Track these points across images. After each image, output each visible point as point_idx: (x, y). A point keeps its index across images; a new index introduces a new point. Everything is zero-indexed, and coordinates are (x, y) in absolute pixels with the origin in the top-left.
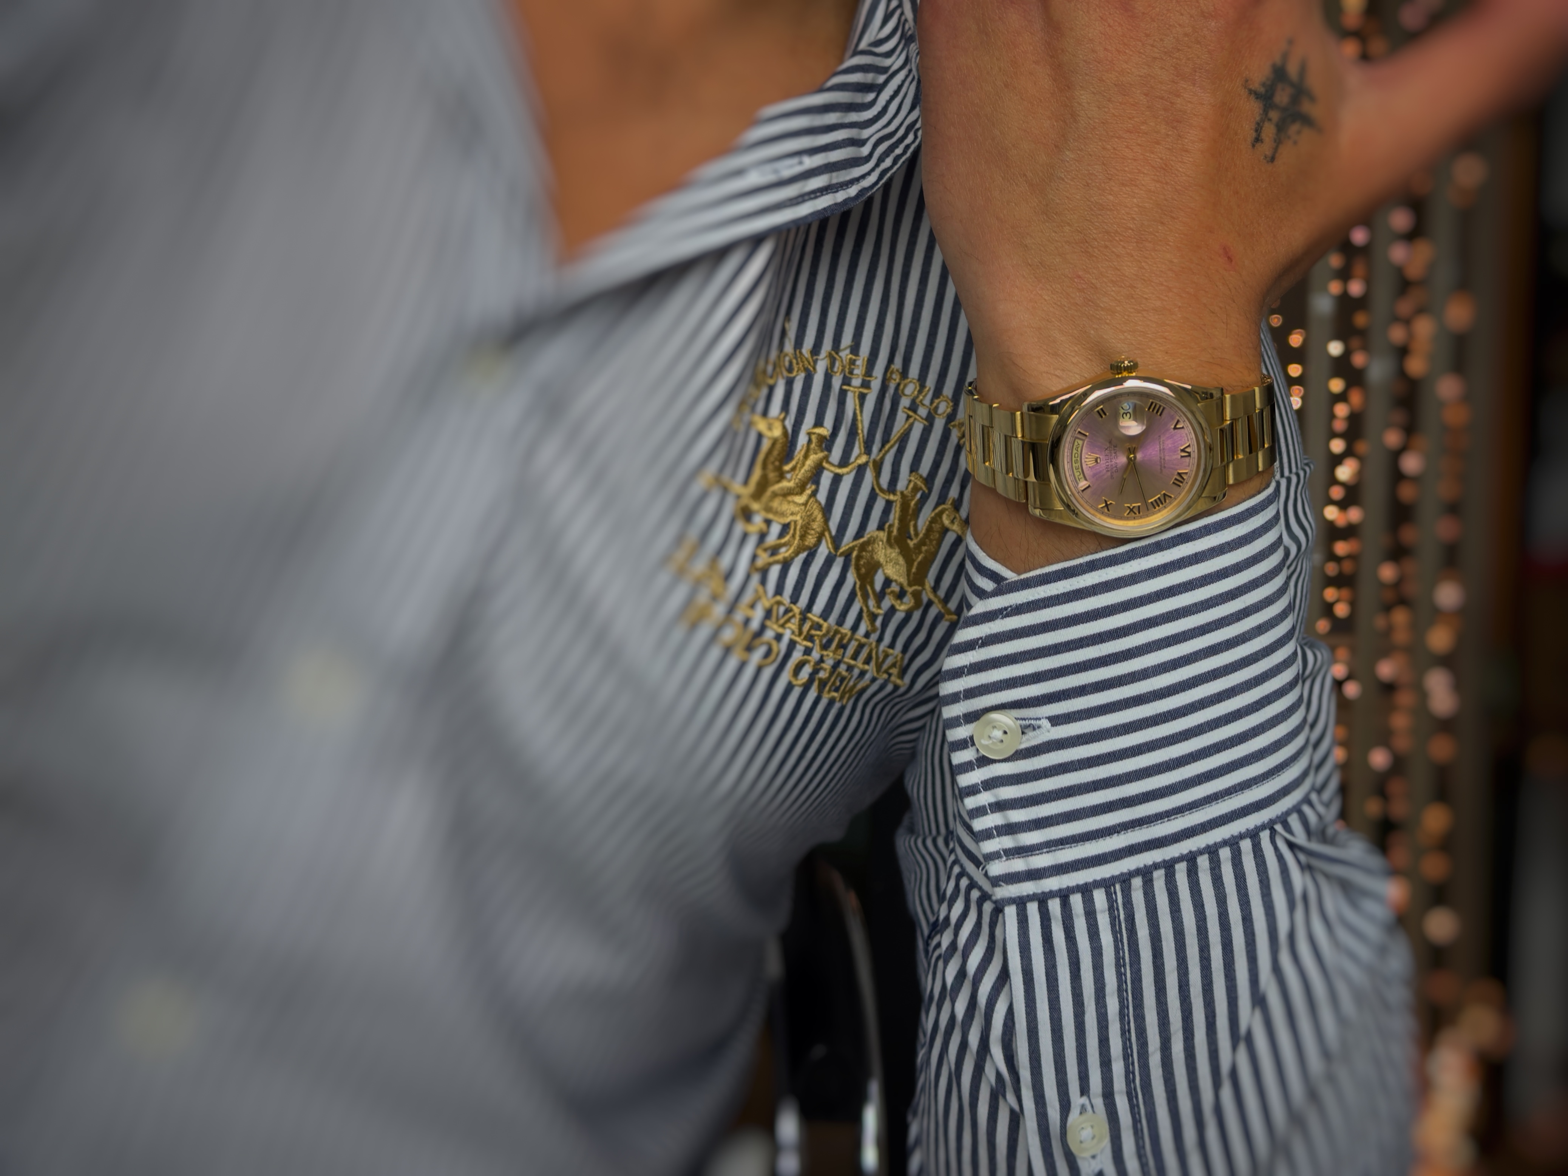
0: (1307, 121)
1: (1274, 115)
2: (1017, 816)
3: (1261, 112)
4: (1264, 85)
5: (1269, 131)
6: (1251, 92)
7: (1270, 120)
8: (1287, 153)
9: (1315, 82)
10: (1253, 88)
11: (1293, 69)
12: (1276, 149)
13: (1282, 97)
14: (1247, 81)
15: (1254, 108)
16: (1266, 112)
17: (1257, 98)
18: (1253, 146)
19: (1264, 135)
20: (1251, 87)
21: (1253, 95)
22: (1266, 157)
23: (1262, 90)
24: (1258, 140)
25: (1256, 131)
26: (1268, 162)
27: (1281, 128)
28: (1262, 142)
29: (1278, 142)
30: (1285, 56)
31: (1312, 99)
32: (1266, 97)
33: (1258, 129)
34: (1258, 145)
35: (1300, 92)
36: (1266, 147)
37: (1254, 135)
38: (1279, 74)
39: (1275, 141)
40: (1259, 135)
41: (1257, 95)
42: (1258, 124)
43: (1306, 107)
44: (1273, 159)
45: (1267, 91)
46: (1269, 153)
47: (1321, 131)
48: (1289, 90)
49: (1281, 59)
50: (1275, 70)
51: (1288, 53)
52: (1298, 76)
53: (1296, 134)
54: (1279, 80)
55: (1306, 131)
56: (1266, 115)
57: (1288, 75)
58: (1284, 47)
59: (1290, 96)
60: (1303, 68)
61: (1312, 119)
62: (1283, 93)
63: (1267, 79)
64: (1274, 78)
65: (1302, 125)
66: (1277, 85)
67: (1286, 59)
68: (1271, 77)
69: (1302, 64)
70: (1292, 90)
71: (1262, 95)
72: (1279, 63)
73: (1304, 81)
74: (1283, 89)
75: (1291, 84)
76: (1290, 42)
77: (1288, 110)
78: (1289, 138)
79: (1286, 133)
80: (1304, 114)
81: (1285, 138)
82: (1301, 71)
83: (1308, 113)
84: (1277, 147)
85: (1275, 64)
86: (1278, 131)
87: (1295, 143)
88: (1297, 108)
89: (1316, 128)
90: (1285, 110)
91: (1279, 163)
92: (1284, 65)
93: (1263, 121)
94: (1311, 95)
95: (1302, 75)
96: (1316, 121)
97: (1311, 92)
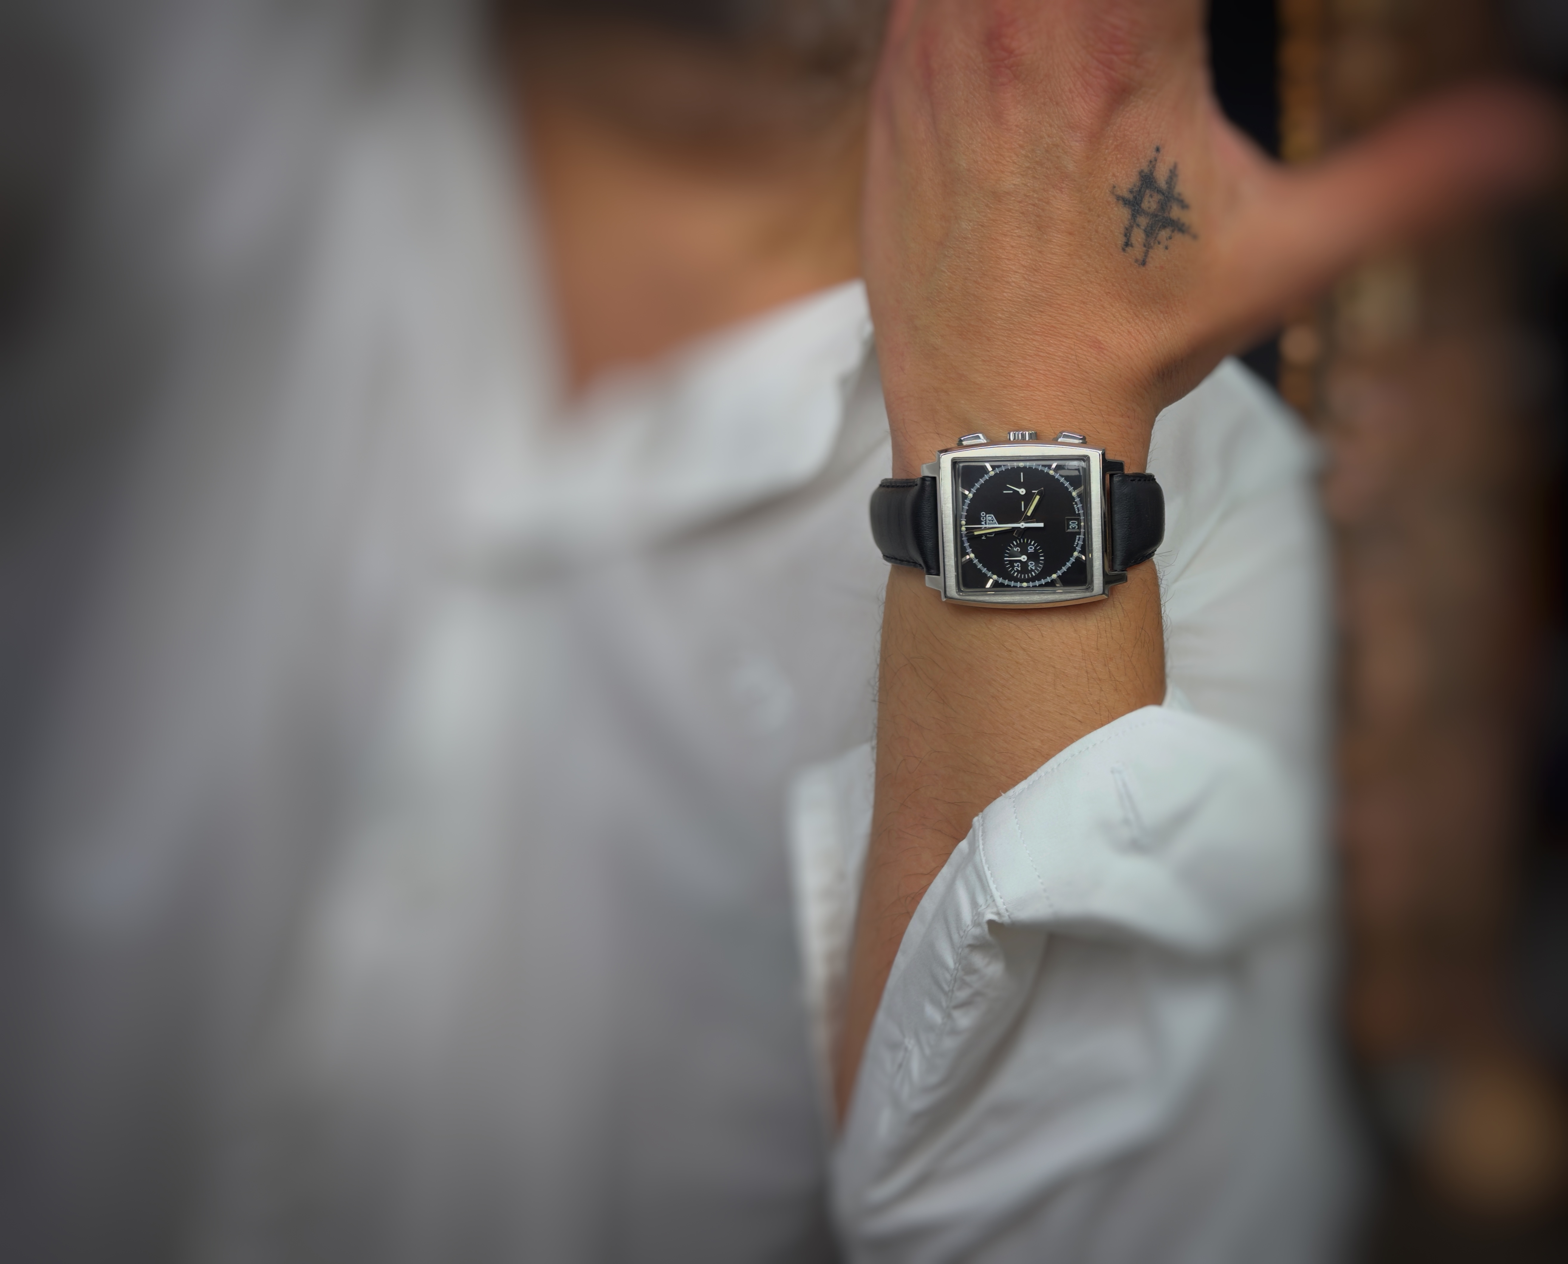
0: (1179, 227)
1: (1143, 221)
3: (1130, 217)
4: (1131, 192)
5: (1138, 236)
6: (1119, 198)
7: (1138, 226)
8: (1158, 256)
9: (1184, 189)
10: (1121, 194)
11: (1161, 175)
12: (1146, 254)
13: (1150, 203)
14: (1114, 187)
15: (1123, 214)
16: (1134, 217)
17: (1125, 204)
18: (1124, 250)
19: (1133, 240)
20: (1119, 193)
21: (1120, 202)
22: (1137, 261)
24: (1127, 244)
25: (1125, 235)
26: (1139, 265)
27: (1150, 233)
28: (1132, 246)
29: (1147, 246)
30: (1153, 163)
31: (1184, 206)
32: (1133, 203)
33: (1127, 233)
34: (1129, 249)
35: (1169, 197)
36: (1137, 250)
37: (1124, 239)
38: (1147, 180)
39: (1145, 246)
40: (1128, 240)
41: (1126, 202)
42: (1127, 229)
43: (1176, 212)
44: (1144, 263)
45: (1135, 198)
46: (1140, 258)
47: (1195, 237)
48: (1157, 197)
49: (1149, 166)
50: (1142, 177)
51: (1156, 160)
52: (1167, 183)
53: (1167, 239)
54: (1147, 187)
55: (1178, 236)
56: (1135, 221)
57: (1155, 182)
58: (1151, 153)
59: (1159, 202)
60: (1173, 174)
61: (1183, 225)
62: (1151, 200)
63: (1135, 186)
64: (1142, 184)
65: (1173, 231)
66: (1145, 192)
67: (1154, 167)
68: (1138, 184)
69: (1171, 171)
70: (1160, 197)
71: (1129, 201)
72: (1146, 170)
73: (1174, 187)
74: (1151, 196)
75: (1159, 191)
76: (1158, 150)
77: (1156, 216)
78: (1159, 243)
79: (1156, 238)
80: (1173, 221)
81: (1154, 243)
82: (1171, 178)
83: (1179, 220)
84: (1147, 251)
85: (1142, 171)
86: (1147, 236)
87: (1167, 248)
88: (1166, 214)
89: (1189, 233)
90: (1154, 215)
91: (1150, 266)
92: (1152, 172)
93: (1132, 226)
94: (1182, 201)
95: (1171, 182)
96: (1189, 228)
97: (1182, 198)
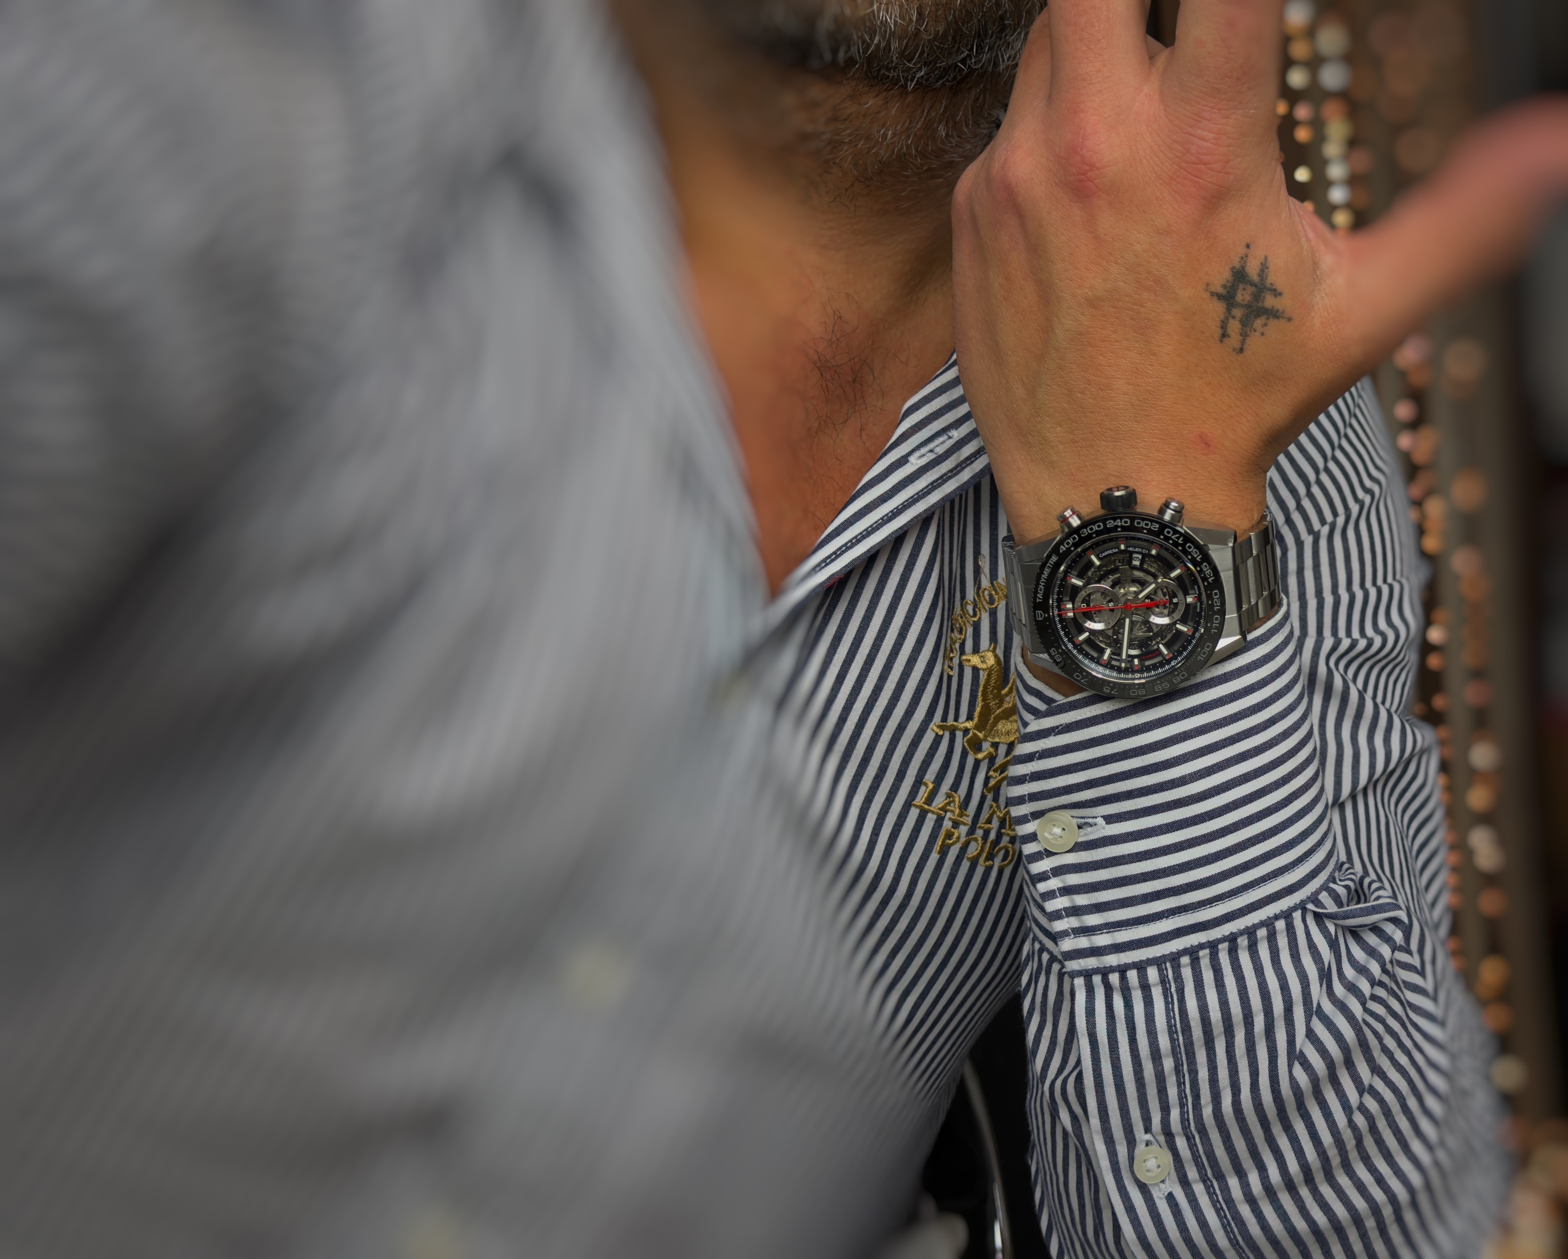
0: (1274, 314)
1: (1238, 312)
2: (1081, 900)
3: (1225, 311)
4: (1224, 287)
5: (1234, 326)
6: (1212, 294)
7: (1234, 317)
8: (1255, 342)
9: (1275, 278)
10: (1215, 291)
11: (1253, 270)
12: (1243, 342)
13: (1243, 295)
14: (1208, 285)
15: (1218, 308)
16: (1229, 310)
17: (1219, 299)
18: (1221, 341)
19: (1229, 331)
20: (1213, 289)
21: (1214, 297)
22: (1234, 350)
23: (1223, 291)
24: (1224, 335)
25: (1222, 327)
26: (1237, 353)
27: (1245, 323)
28: (1229, 337)
29: (1244, 335)
32: (1228, 298)
33: (1224, 326)
34: (1225, 340)
35: (1261, 288)
36: (1234, 340)
37: (1220, 332)
38: (1240, 276)
39: (1241, 335)
40: (1225, 331)
41: (1220, 297)
42: (1223, 322)
43: (1269, 301)
44: (1241, 350)
45: (1228, 292)
46: (1237, 345)
47: (1290, 319)
48: (1251, 289)
49: (1240, 262)
50: (1234, 272)
51: (1247, 256)
52: (1259, 276)
53: (1262, 326)
54: (1240, 281)
55: (1273, 322)
56: (1230, 313)
57: (1248, 276)
58: (1242, 250)
59: (1252, 294)
60: (1264, 267)
61: (1278, 311)
62: (1244, 293)
63: (1228, 281)
64: (1234, 280)
65: (1268, 319)
66: (1238, 286)
67: (1245, 262)
68: (1231, 279)
69: (1262, 264)
70: (1253, 289)
71: (1223, 297)
72: (1238, 266)
73: (1266, 278)
74: (1244, 289)
75: (1252, 284)
76: (1248, 246)
77: (1251, 306)
78: (1255, 331)
79: (1251, 326)
80: (1268, 310)
81: (1251, 331)
82: (1262, 270)
83: (1273, 307)
84: (1244, 339)
85: (1234, 267)
86: (1243, 325)
87: (1263, 334)
88: (1260, 304)
89: (1283, 317)
90: (1248, 306)
91: (1248, 352)
92: (1243, 268)
93: (1227, 318)
94: (1275, 290)
95: (1263, 274)
96: (1283, 312)
97: (1274, 287)
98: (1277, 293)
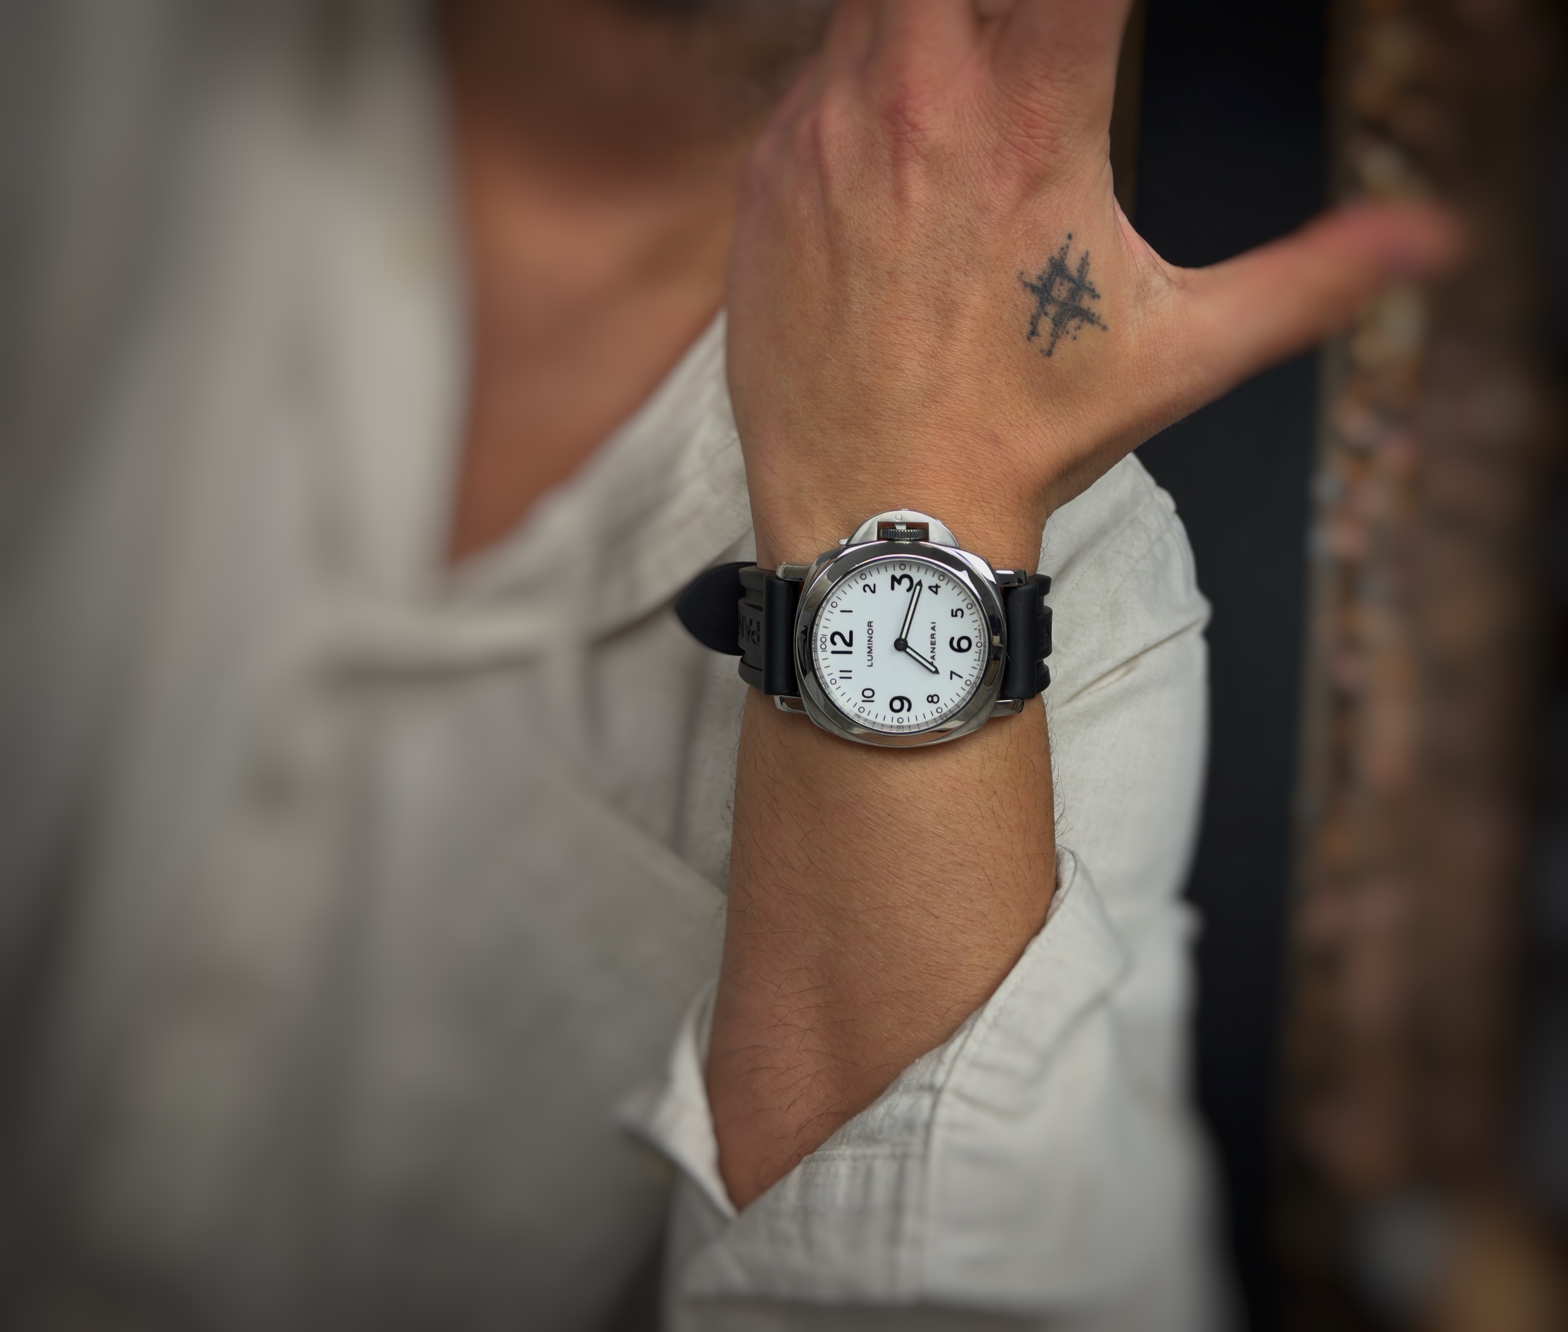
0: (1089, 317)
1: (1052, 309)
3: (1037, 305)
4: (1040, 278)
5: (1046, 326)
6: (1026, 285)
7: (1046, 314)
8: (1065, 348)
9: (1096, 277)
10: (1029, 281)
11: (1072, 263)
12: (1053, 344)
13: (1061, 291)
14: (1022, 273)
15: (1031, 301)
16: (1042, 304)
17: (1033, 291)
18: (1029, 339)
19: (1040, 329)
20: (1027, 280)
21: (1028, 289)
22: (1042, 351)
23: (1039, 284)
24: (1033, 333)
25: (1032, 324)
26: (1044, 355)
27: (1059, 322)
28: (1038, 335)
29: (1055, 336)
30: (1064, 250)
32: (1042, 291)
33: (1034, 322)
34: (1034, 338)
35: (1080, 286)
36: (1043, 340)
37: (1030, 328)
38: (1058, 267)
39: (1052, 335)
40: (1035, 328)
41: (1034, 289)
42: (1033, 317)
43: (1086, 302)
44: (1049, 353)
45: (1044, 285)
46: (1046, 347)
47: (1104, 328)
48: (1067, 285)
49: (1060, 253)
50: (1053, 264)
51: (1068, 247)
52: (1078, 271)
53: (1076, 329)
54: (1057, 274)
55: (1087, 327)
56: (1043, 309)
57: (1067, 270)
58: (1062, 240)
59: (1069, 290)
60: (1085, 262)
61: (1094, 315)
62: (1061, 288)
63: (1044, 273)
64: (1053, 272)
65: (1082, 321)
66: (1055, 280)
67: (1065, 254)
68: (1048, 270)
69: (1082, 259)
70: (1071, 285)
71: (1038, 289)
72: (1056, 255)
73: (1086, 276)
74: (1061, 284)
75: (1070, 279)
76: (1070, 237)
77: (1066, 304)
78: (1068, 333)
79: (1064, 327)
80: (1084, 310)
81: (1063, 333)
82: (1082, 266)
83: (1089, 309)
84: (1055, 341)
85: (1053, 258)
86: (1056, 325)
87: (1075, 338)
88: (1076, 304)
89: (1098, 324)
90: (1064, 304)
91: (1057, 355)
92: (1063, 259)
93: (1039, 315)
94: (1093, 290)
95: (1083, 270)
96: (1099, 318)
97: (1093, 287)
98: (1095, 296)
